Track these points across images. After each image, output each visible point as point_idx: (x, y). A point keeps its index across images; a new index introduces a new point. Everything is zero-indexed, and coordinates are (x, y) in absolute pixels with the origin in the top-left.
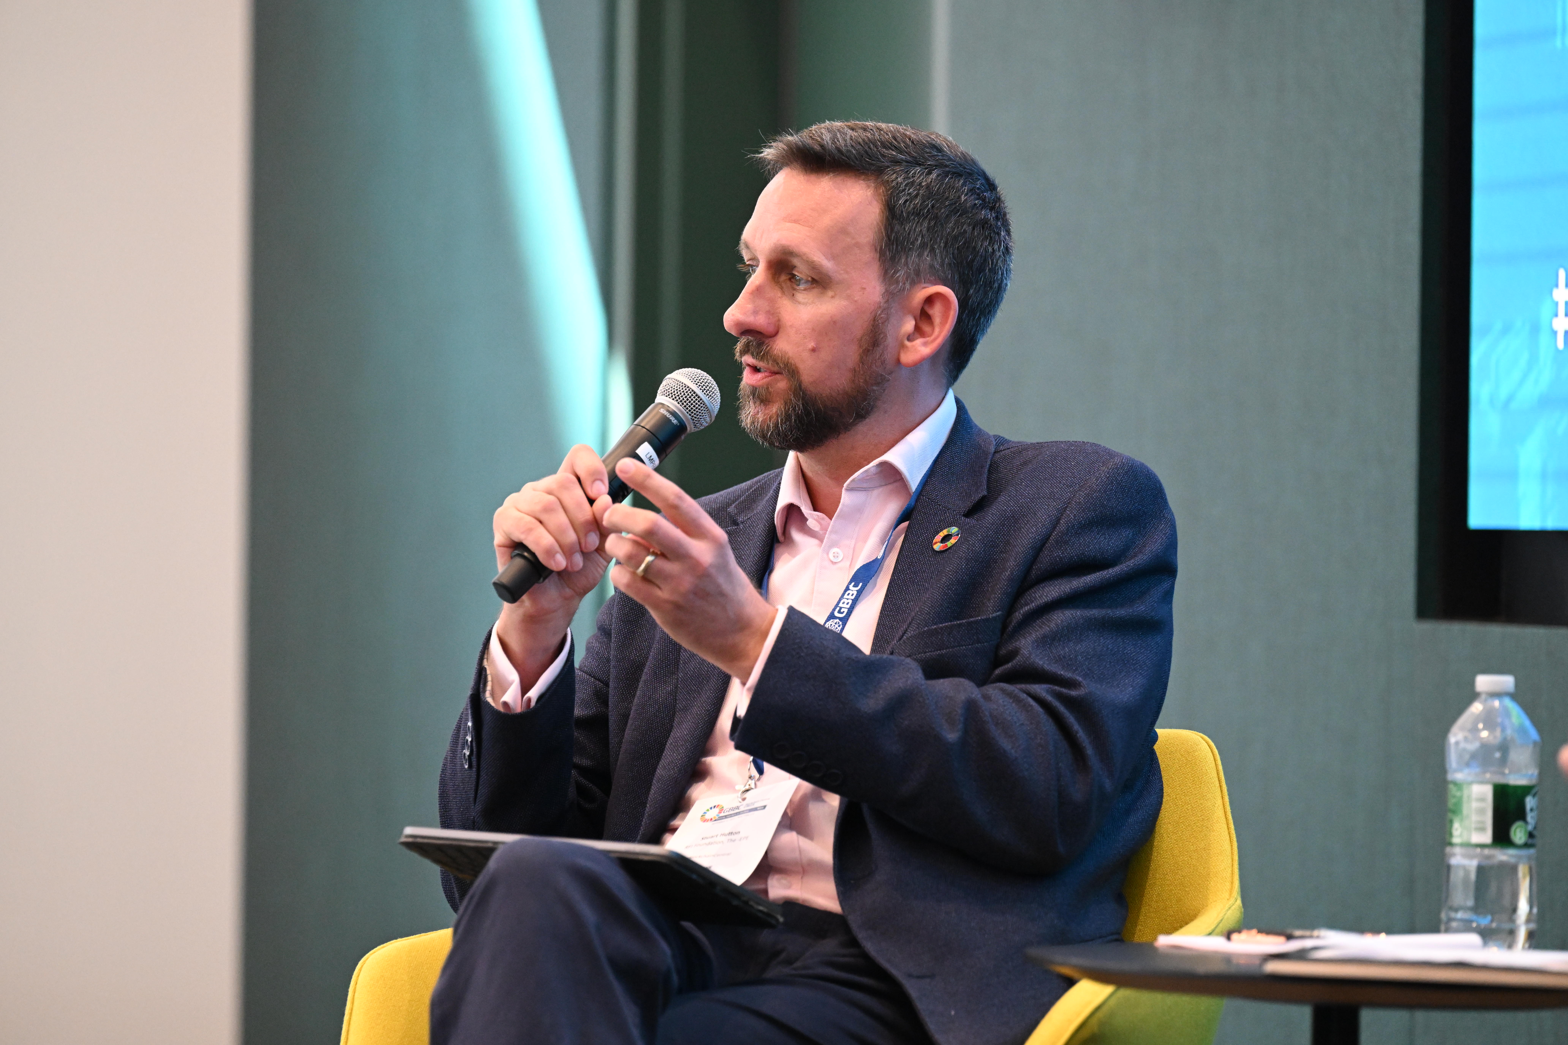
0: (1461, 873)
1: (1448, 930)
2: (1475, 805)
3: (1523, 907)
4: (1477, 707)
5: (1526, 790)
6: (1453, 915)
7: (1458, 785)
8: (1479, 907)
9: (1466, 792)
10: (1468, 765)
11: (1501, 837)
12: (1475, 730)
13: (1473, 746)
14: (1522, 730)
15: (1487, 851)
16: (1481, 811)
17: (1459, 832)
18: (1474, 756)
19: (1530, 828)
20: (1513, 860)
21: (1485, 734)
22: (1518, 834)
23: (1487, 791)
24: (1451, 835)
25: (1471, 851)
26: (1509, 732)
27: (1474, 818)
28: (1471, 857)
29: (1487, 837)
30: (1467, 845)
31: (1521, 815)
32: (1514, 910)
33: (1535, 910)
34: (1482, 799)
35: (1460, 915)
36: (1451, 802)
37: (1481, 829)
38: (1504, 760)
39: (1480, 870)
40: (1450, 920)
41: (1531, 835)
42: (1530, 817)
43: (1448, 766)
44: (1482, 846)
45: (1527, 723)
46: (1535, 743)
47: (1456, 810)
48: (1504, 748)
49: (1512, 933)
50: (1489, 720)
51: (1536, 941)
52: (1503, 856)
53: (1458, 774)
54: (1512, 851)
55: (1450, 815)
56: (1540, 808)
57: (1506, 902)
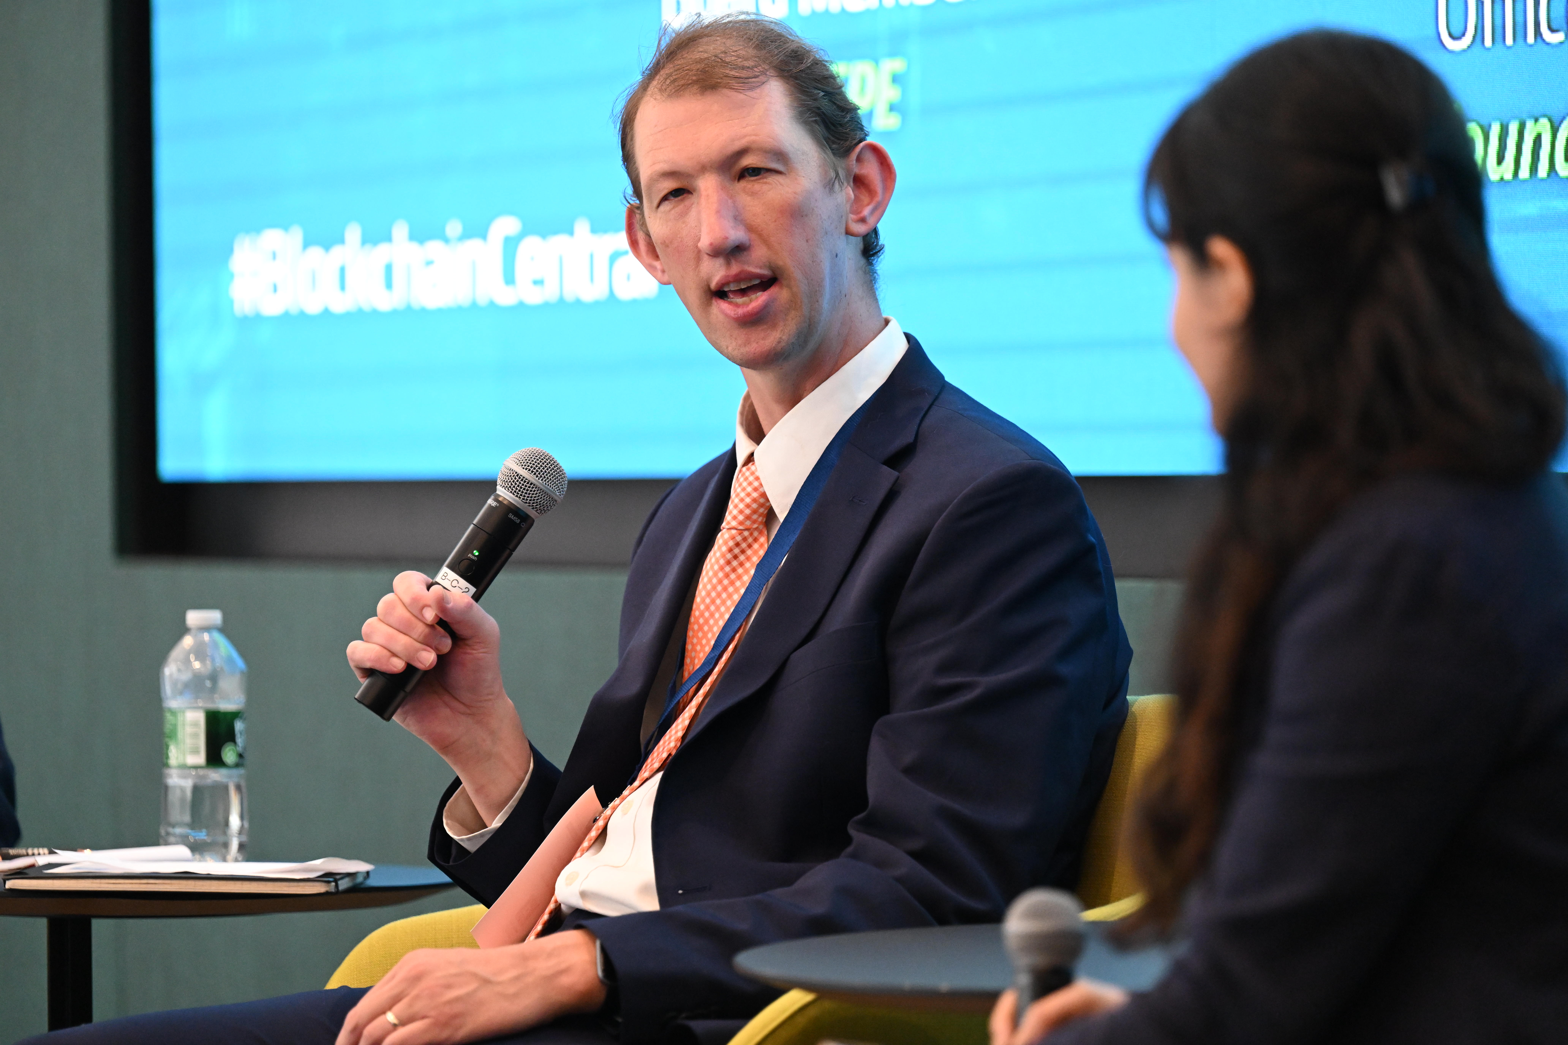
0: (178, 792)
1: (167, 844)
2: (189, 730)
3: (235, 821)
4: (188, 641)
5: (235, 715)
6: (171, 830)
7: (173, 713)
8: (196, 823)
9: (180, 718)
10: (181, 693)
11: (214, 758)
12: (187, 662)
13: (186, 676)
14: (230, 660)
15: (201, 772)
16: (195, 735)
17: (175, 756)
18: (186, 685)
19: (240, 749)
20: (225, 780)
21: (197, 665)
22: (229, 755)
23: (200, 718)
24: (167, 757)
25: (187, 771)
26: (219, 663)
27: (189, 741)
28: (184, 777)
29: (200, 758)
30: (183, 767)
31: (231, 737)
32: (227, 824)
33: (246, 825)
34: (195, 724)
35: (178, 830)
36: (167, 728)
37: (195, 751)
38: (214, 689)
39: (196, 789)
40: (168, 834)
41: (240, 756)
42: (239, 740)
43: (163, 695)
44: (196, 767)
45: (235, 654)
46: (242, 672)
47: (173, 735)
48: (214, 677)
49: (226, 845)
50: (200, 652)
51: (249, 852)
52: (216, 775)
53: (173, 702)
54: (223, 771)
55: (167, 739)
56: (247, 731)
57: (220, 817)
